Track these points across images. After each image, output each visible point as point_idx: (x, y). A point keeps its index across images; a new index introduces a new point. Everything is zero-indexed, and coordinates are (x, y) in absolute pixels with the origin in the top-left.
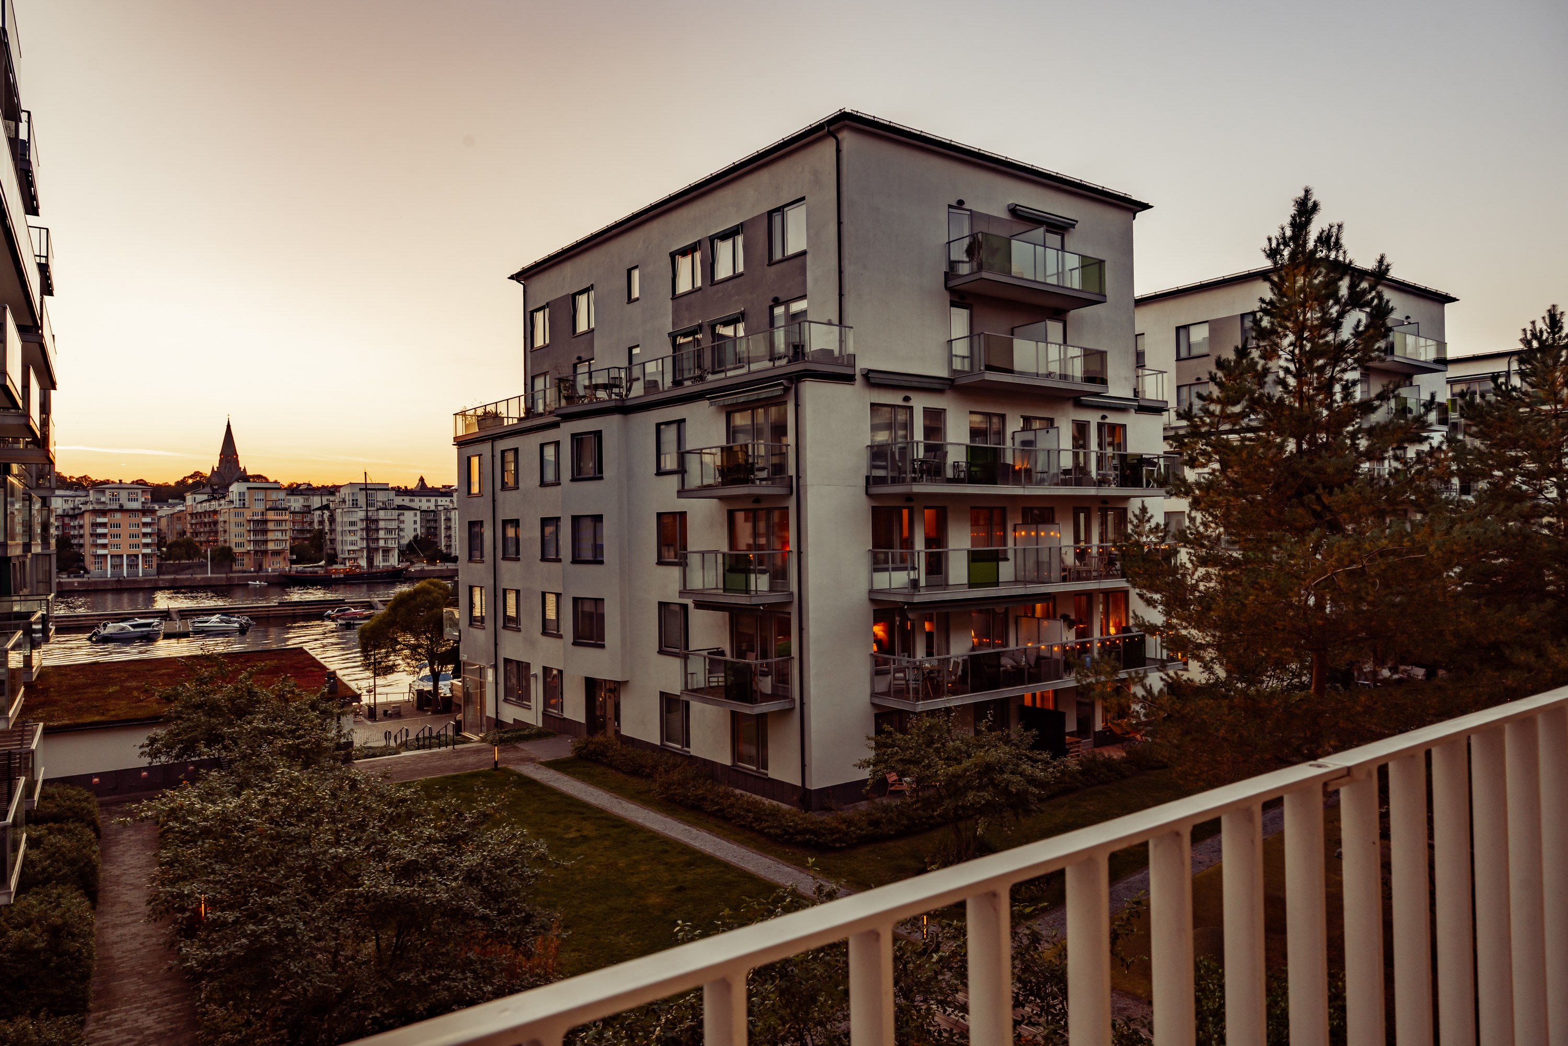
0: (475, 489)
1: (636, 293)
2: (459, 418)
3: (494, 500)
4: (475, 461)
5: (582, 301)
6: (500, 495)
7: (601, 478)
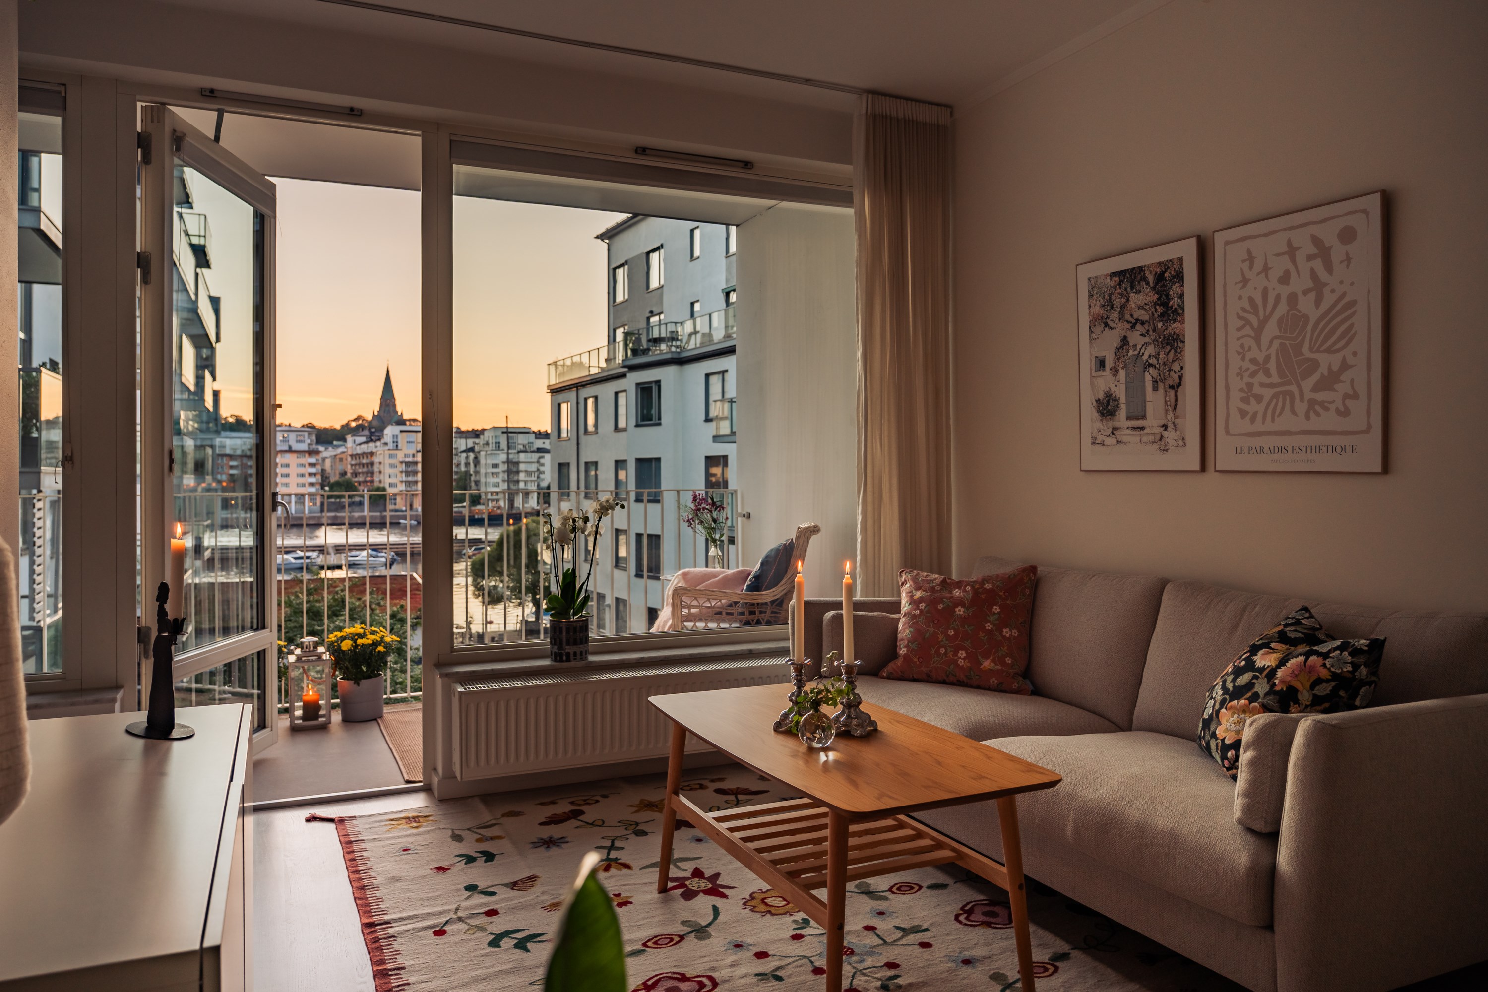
0: (564, 435)
1: (697, 253)
2: (552, 368)
3: (578, 444)
4: (564, 407)
5: (654, 257)
6: (583, 439)
7: (660, 424)
